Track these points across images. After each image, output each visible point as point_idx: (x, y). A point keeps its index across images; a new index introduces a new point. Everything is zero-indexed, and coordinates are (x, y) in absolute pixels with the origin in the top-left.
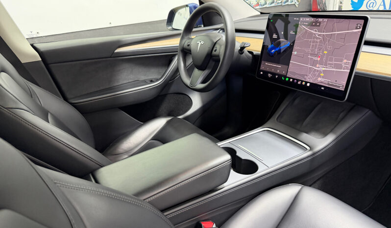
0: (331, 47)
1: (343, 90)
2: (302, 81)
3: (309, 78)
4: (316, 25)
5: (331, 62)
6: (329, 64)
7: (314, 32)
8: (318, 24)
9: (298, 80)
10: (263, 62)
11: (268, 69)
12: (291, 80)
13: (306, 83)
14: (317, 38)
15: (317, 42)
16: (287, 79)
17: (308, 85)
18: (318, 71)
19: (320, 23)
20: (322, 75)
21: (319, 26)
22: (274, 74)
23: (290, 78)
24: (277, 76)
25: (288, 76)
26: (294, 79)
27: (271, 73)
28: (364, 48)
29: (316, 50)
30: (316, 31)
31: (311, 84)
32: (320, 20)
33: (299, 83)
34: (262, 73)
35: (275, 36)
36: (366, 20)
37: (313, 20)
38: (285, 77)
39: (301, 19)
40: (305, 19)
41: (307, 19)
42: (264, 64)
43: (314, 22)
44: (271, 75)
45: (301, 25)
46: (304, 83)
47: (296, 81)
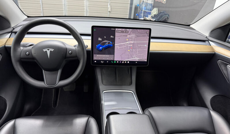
1: (146, 61)
2: (124, 61)
4: (126, 32)
8: (127, 32)
9: (122, 61)
10: (94, 55)
11: (100, 59)
12: (118, 62)
13: (127, 62)
16: (115, 62)
17: (128, 62)
19: (128, 31)
21: (128, 33)
22: (105, 61)
23: (116, 61)
24: (108, 62)
25: (115, 60)
26: (119, 61)
27: (103, 60)
31: (129, 61)
32: (128, 30)
34: (95, 62)
35: (100, 39)
36: (150, 29)
37: (123, 29)
38: (113, 61)
39: (116, 29)
40: (118, 29)
41: (120, 29)
42: (96, 56)
43: (124, 31)
44: (103, 62)
45: (117, 32)
46: (126, 62)
47: (120, 62)
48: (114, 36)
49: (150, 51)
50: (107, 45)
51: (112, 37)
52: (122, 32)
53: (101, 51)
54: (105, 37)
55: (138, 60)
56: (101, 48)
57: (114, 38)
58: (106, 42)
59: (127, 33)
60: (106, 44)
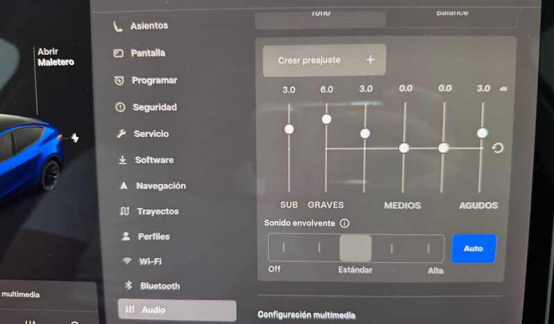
48: (79, 43)
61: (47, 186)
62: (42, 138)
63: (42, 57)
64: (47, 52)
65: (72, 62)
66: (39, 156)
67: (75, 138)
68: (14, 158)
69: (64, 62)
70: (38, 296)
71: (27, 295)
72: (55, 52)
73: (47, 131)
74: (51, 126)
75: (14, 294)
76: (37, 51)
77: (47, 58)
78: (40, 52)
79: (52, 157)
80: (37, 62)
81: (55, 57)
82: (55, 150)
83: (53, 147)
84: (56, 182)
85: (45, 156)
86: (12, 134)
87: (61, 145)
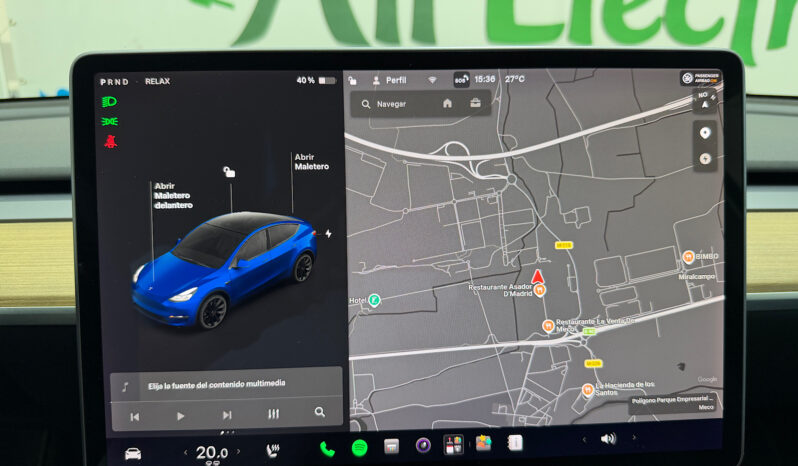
0: (583, 215)
1: (719, 414)
2: (470, 435)
3: (524, 410)
4: (461, 110)
5: (616, 287)
6: (609, 298)
7: (448, 159)
8: (476, 103)
9: (438, 437)
10: (118, 383)
11: (180, 421)
12: (392, 445)
13: (500, 435)
14: (482, 187)
15: (488, 207)
16: (360, 448)
17: (516, 443)
18: (560, 352)
19: (485, 95)
20: (594, 364)
21: (486, 110)
23: (375, 439)
24: (272, 451)
25: (355, 426)
26: (407, 437)
28: (754, 197)
29: (504, 247)
30: (455, 151)
31: (525, 432)
32: (483, 78)
33: (450, 450)
34: (133, 454)
35: (168, 198)
36: (729, 66)
37: (433, 78)
38: (341, 438)
39: (352, 80)
40: (376, 79)
41: (398, 79)
42: (136, 393)
43: (445, 94)
44: (225, 453)
45: (359, 113)
46: (484, 443)
47: (424, 443)
48: (333, 150)
49: (750, 295)
50: (253, 264)
51: (304, 164)
52: (422, 105)
53: (191, 324)
54: (230, 174)
55: (621, 416)
56: (185, 296)
57: (335, 182)
58: (243, 230)
59: (475, 112)
60: (240, 251)
61: (299, 277)
62: (296, 234)
63: (298, 162)
64: (304, 157)
65: (327, 167)
66: (293, 250)
67: (328, 234)
68: (267, 252)
69: (319, 167)
70: (284, 383)
71: (272, 384)
72: (312, 157)
73: (301, 228)
74: (306, 222)
75: (260, 384)
76: (294, 156)
77: (304, 162)
78: (297, 157)
79: (306, 252)
80: (294, 166)
81: (311, 162)
82: (309, 245)
83: (307, 242)
84: (308, 274)
85: (299, 250)
86: (267, 231)
87: (315, 240)
